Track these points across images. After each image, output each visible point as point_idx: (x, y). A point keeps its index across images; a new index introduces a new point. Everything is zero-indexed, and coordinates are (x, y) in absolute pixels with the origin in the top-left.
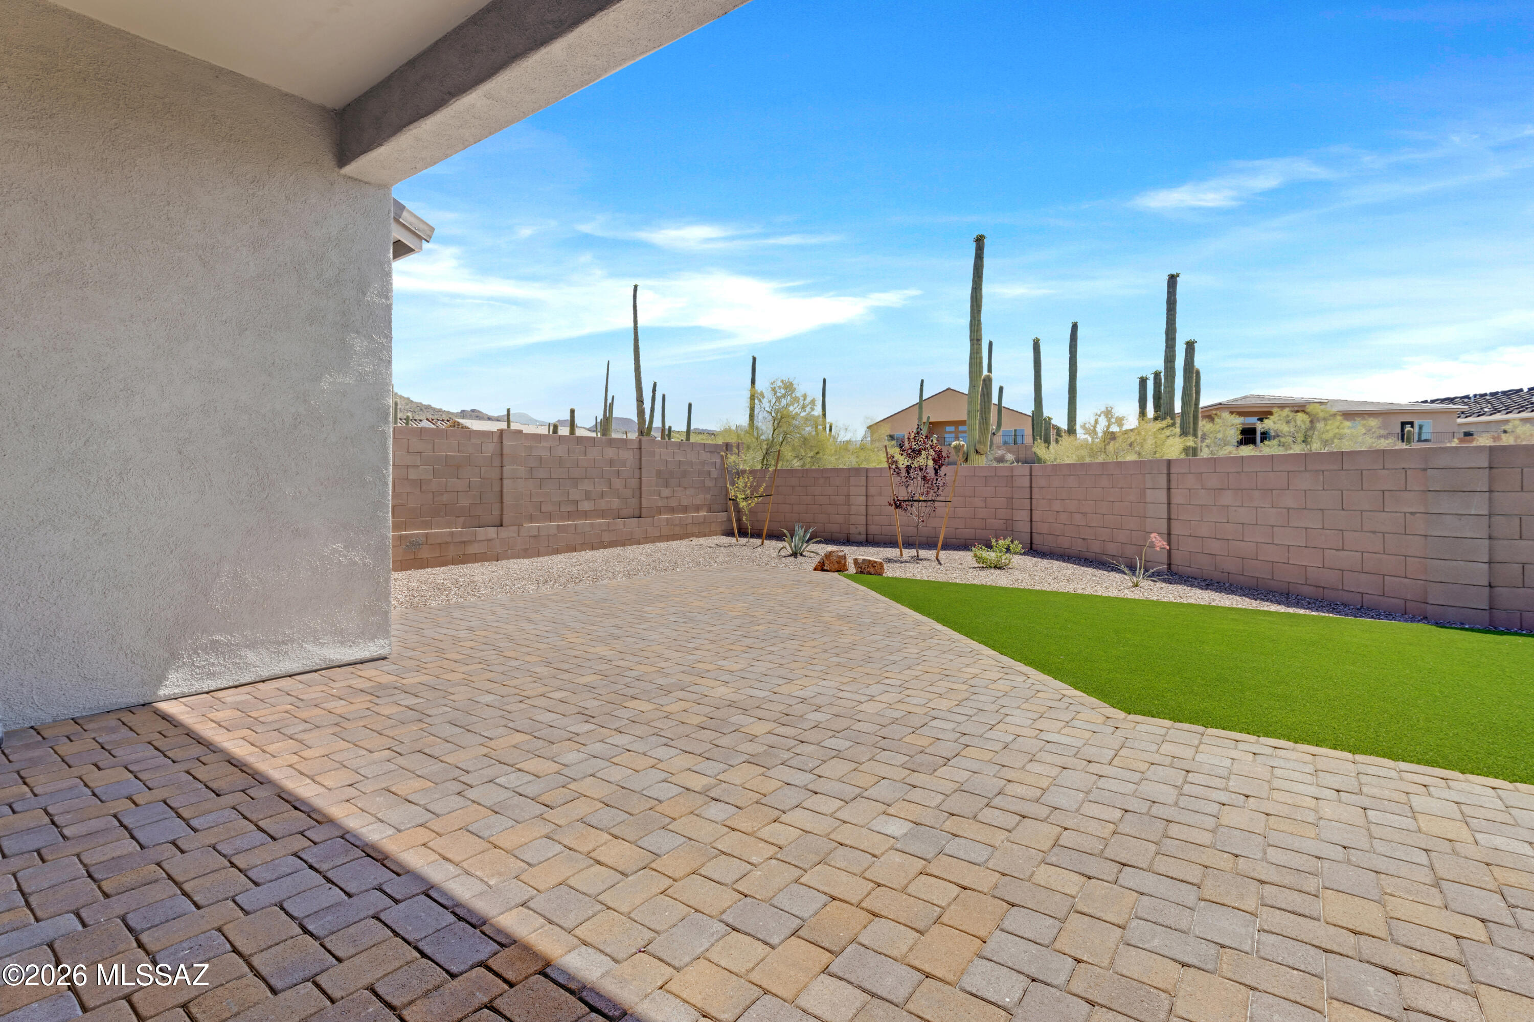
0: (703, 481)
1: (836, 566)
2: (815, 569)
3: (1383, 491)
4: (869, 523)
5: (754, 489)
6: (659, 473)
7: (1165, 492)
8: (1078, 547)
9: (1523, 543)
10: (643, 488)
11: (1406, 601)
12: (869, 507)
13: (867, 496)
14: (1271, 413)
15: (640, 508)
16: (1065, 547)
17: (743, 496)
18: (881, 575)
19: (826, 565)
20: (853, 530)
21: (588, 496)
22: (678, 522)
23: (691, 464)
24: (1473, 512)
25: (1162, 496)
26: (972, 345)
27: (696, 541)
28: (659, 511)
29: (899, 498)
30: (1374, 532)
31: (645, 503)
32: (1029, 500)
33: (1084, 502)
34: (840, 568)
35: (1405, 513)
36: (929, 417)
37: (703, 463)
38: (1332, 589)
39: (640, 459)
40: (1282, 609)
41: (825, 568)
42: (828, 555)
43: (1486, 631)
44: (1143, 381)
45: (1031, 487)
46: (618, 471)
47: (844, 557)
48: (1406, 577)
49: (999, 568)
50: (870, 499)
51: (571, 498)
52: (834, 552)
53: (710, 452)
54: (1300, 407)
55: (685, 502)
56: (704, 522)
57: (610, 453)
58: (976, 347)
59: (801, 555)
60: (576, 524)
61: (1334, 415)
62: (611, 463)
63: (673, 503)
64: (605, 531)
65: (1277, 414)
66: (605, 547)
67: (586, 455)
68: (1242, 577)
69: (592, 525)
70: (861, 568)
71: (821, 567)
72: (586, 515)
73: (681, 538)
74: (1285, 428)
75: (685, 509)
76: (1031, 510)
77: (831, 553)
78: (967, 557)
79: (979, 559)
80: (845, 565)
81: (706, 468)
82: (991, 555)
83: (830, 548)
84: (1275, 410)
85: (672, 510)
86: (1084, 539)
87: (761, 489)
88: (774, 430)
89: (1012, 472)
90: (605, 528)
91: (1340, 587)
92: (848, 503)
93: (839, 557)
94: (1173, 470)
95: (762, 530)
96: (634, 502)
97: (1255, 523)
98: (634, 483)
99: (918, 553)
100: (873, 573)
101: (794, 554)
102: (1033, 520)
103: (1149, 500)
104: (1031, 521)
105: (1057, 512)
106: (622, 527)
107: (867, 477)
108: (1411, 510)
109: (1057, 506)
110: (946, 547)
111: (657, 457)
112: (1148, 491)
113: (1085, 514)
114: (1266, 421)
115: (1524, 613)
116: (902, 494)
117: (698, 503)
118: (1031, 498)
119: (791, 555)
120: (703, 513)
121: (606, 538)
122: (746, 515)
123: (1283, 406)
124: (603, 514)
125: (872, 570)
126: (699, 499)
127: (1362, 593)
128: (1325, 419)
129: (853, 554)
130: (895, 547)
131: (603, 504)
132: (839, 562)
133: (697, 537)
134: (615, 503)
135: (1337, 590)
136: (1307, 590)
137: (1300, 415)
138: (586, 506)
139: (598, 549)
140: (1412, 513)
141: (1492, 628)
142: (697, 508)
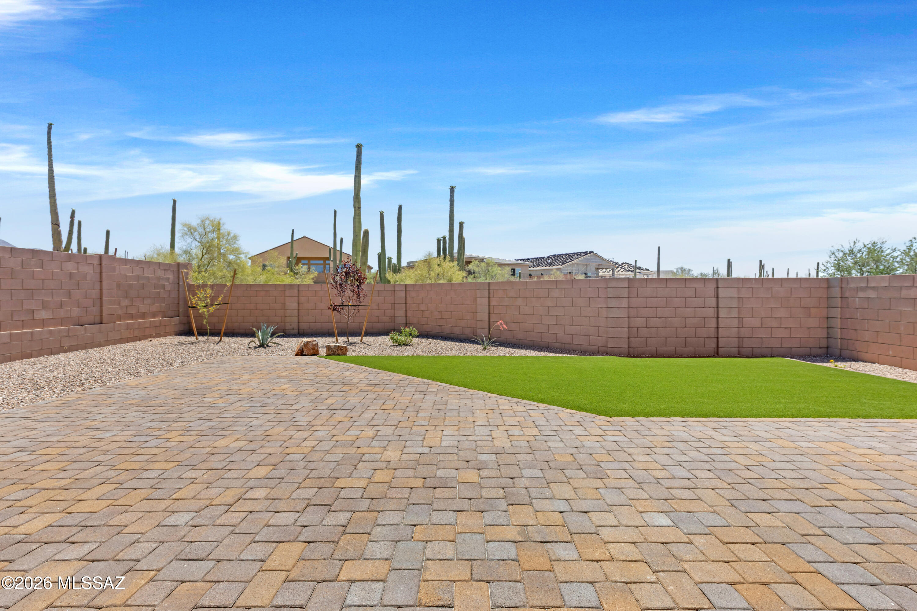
0: (159, 292)
1: (312, 352)
2: (296, 355)
3: (590, 298)
4: (300, 322)
5: (213, 299)
6: (119, 286)
7: (487, 299)
8: (437, 330)
9: (638, 319)
10: (104, 298)
11: (599, 346)
12: (300, 311)
13: (298, 303)
14: (471, 262)
15: (101, 316)
16: (428, 331)
17: (203, 304)
18: (345, 355)
19: (304, 351)
20: (288, 326)
21: (45, 306)
22: (137, 327)
23: (148, 279)
24: (623, 307)
25: (485, 301)
26: (355, 210)
27: (155, 341)
28: (120, 318)
29: (335, 304)
30: (586, 317)
31: (105, 312)
32: (405, 305)
33: (440, 305)
34: (315, 352)
35: (598, 308)
36: (297, 254)
37: (159, 278)
38: (568, 344)
39: (101, 273)
40: (554, 355)
41: (304, 353)
42: (306, 344)
43: (627, 357)
44: (439, 241)
45: (406, 297)
46: (78, 284)
47: (317, 345)
48: (599, 336)
49: (407, 345)
50: (301, 305)
51: (25, 307)
52: (310, 342)
53: (165, 270)
54: (481, 260)
55: (143, 309)
56: (160, 324)
57: (70, 267)
58: (358, 212)
59: (268, 346)
60: (32, 333)
61: (495, 264)
62: (71, 275)
63: (132, 311)
64: (64, 337)
65: (475, 262)
66: (65, 352)
67: (43, 268)
68: (527, 341)
69: (50, 332)
70: (333, 351)
71: (300, 353)
72: (43, 323)
73: (140, 339)
74: (477, 269)
75: (143, 316)
76: (406, 310)
77: (308, 342)
78: (386, 340)
79: (394, 341)
80: (318, 350)
81: (161, 282)
82: (402, 338)
83: (305, 340)
84: (473, 261)
85: (132, 317)
86: (439, 326)
87: (220, 299)
88: (203, 256)
89: (394, 288)
90: (65, 334)
91: (572, 343)
92: (284, 308)
93: (314, 345)
94: (491, 288)
95: (221, 330)
96: (95, 311)
97: (532, 314)
98: (95, 294)
99: (348, 339)
100: (341, 354)
101: (262, 345)
102: (407, 316)
103: (478, 303)
104: (406, 317)
105: (423, 311)
106: (83, 332)
107: (298, 290)
108: (600, 306)
109: (423, 308)
110: (367, 334)
111: (117, 272)
112: (477, 298)
113: (440, 312)
114: (469, 265)
115: (638, 348)
116: (338, 301)
117: (154, 310)
118: (406, 303)
119: (260, 346)
120: (158, 319)
121: (66, 343)
122: (205, 318)
123: (476, 259)
124: (62, 321)
125: (340, 352)
126: (155, 308)
127: (581, 345)
128: (492, 266)
129: (322, 342)
130: (333, 337)
131: (62, 313)
132: (313, 349)
133: (154, 337)
134: (76, 312)
135: (570, 344)
136: (557, 345)
137: (482, 264)
138: (44, 315)
139: (58, 353)
140: (601, 308)
141: (629, 355)
142: (154, 315)
